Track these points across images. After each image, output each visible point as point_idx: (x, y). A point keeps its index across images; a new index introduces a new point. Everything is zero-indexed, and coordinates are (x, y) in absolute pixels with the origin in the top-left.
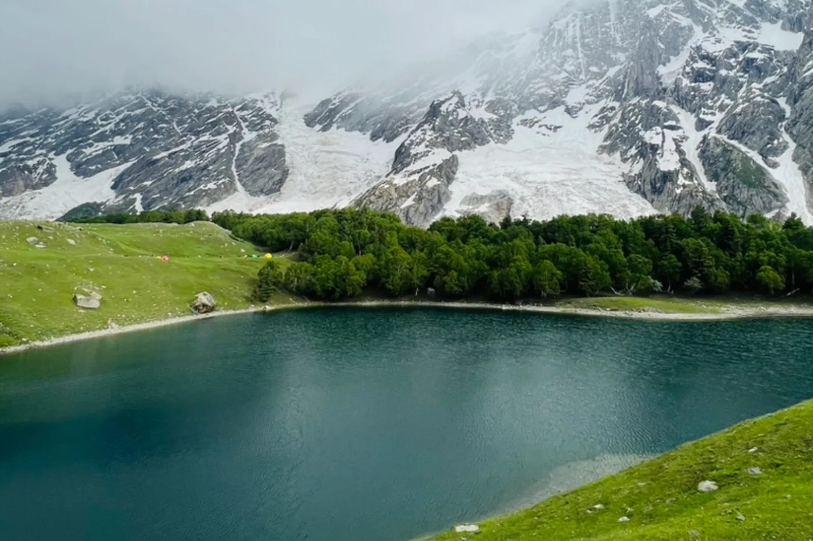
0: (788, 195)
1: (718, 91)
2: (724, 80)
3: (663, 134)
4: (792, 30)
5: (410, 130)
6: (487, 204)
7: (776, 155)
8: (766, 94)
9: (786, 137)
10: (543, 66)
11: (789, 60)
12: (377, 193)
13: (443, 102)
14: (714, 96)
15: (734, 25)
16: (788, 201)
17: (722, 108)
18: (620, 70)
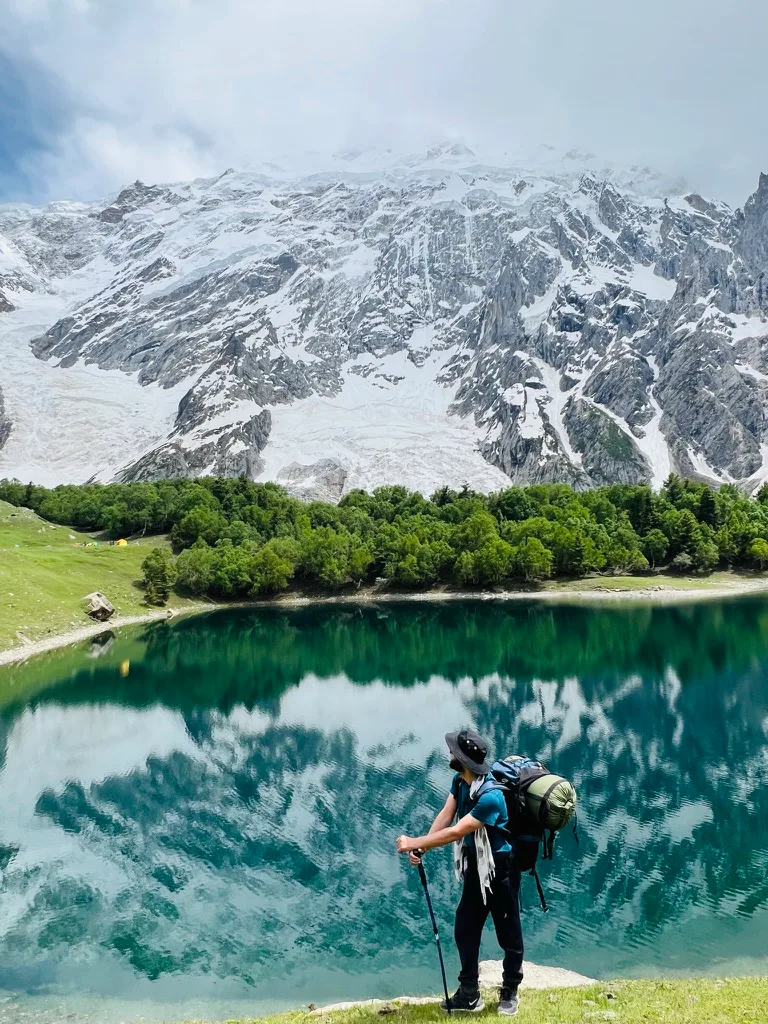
0: (654, 469)
1: (585, 343)
2: (593, 331)
3: (525, 392)
4: (664, 275)
5: (200, 372)
6: (313, 478)
7: (643, 423)
8: (635, 351)
9: (653, 403)
10: (380, 295)
11: (661, 312)
12: (158, 460)
13: (248, 335)
14: (582, 349)
15: (606, 263)
16: (653, 475)
17: (589, 365)
18: (476, 308)
